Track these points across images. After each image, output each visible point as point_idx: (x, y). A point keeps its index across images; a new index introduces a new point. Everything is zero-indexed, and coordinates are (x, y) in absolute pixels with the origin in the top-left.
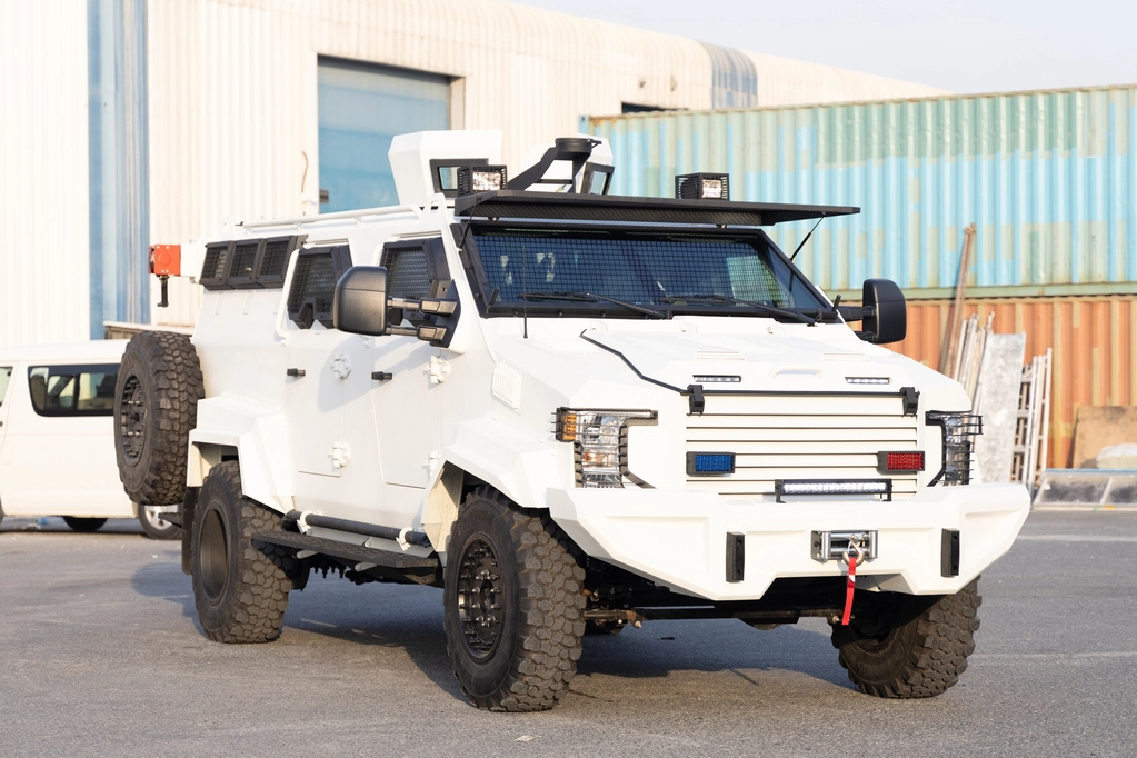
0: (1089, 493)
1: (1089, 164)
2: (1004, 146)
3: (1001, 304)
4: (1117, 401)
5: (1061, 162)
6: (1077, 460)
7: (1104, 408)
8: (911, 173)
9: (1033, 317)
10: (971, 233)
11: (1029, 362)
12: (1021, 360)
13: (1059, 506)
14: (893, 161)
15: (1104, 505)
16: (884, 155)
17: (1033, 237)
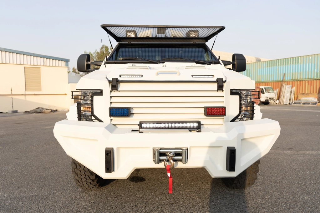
0: (299, 103)
1: (301, 65)
2: (289, 64)
3: (288, 82)
4: (303, 92)
5: (297, 65)
6: (298, 99)
7: (302, 93)
8: (277, 68)
9: (292, 83)
10: (285, 74)
11: (292, 88)
12: (291, 88)
13: (295, 105)
14: (275, 67)
15: (301, 105)
16: (274, 66)
17: (293, 74)
